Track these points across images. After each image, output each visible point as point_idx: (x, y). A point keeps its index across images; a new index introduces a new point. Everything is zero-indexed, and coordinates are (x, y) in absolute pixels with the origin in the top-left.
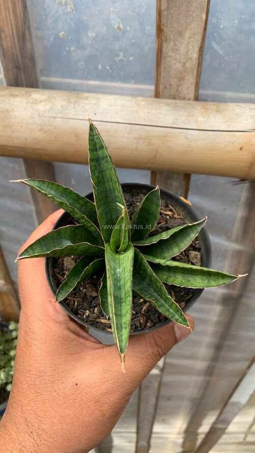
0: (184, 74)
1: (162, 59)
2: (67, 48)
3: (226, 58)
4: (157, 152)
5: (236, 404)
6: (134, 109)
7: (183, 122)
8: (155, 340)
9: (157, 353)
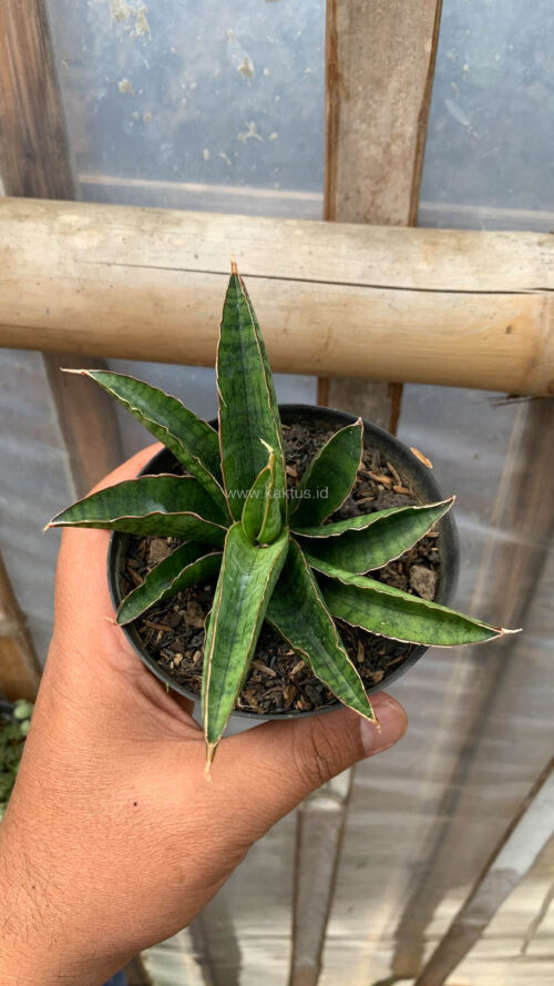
0: (387, 169)
1: (340, 137)
2: (135, 114)
3: (475, 134)
4: (329, 338)
6: (279, 246)
7: (384, 273)
8: (313, 742)
9: (314, 769)
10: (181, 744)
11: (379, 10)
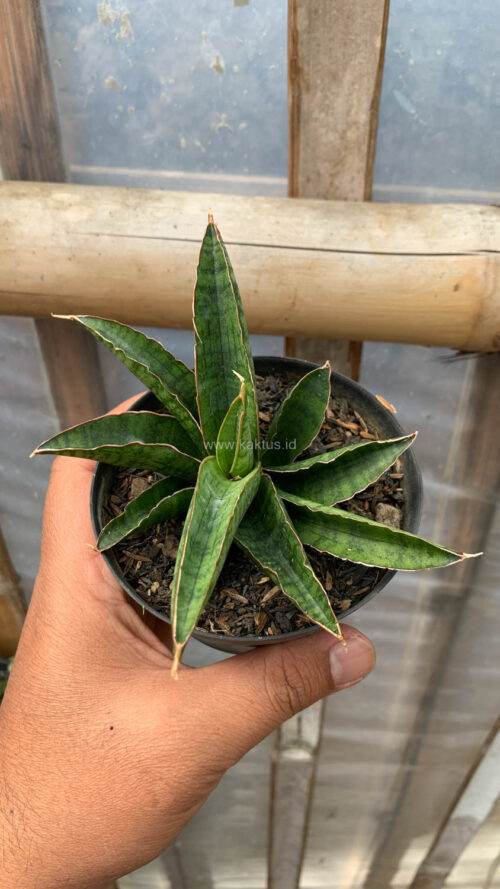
0: (343, 153)
1: (302, 124)
2: (120, 108)
3: (421, 121)
4: (295, 297)
5: (466, 821)
6: (249, 217)
7: (344, 240)
8: (285, 672)
9: (284, 698)
10: (157, 672)
11: (335, 12)
